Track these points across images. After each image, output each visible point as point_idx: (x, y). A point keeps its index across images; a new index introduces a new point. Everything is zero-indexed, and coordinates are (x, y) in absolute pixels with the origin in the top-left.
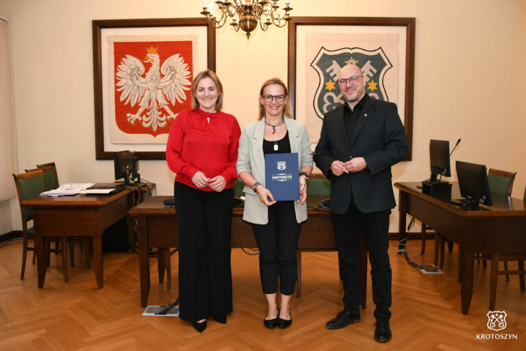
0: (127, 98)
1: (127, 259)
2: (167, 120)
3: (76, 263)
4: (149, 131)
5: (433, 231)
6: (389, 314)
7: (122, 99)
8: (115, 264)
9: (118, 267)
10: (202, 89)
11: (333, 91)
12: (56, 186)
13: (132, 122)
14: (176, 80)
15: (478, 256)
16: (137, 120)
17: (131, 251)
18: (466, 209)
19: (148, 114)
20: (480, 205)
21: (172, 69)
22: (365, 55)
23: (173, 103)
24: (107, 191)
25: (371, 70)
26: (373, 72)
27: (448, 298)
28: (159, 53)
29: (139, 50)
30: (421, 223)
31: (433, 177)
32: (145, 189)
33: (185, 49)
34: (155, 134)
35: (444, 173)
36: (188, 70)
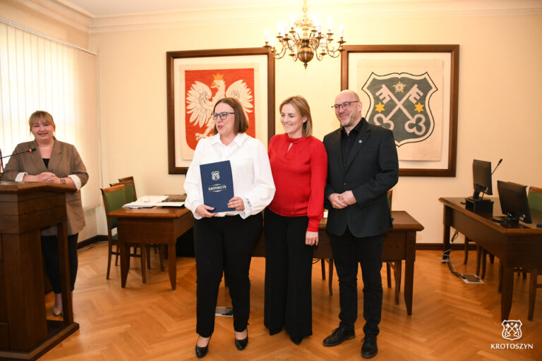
0: (196, 120)
3: (152, 266)
7: (191, 120)
8: (185, 268)
9: (189, 270)
11: (382, 112)
12: (135, 199)
15: (518, 269)
18: (506, 227)
20: (520, 222)
21: (236, 94)
22: (412, 79)
24: (180, 204)
25: (417, 93)
26: (420, 95)
27: (489, 308)
28: (224, 79)
29: (206, 77)
30: (464, 236)
31: (476, 194)
33: (247, 76)
35: (486, 191)
36: (250, 95)
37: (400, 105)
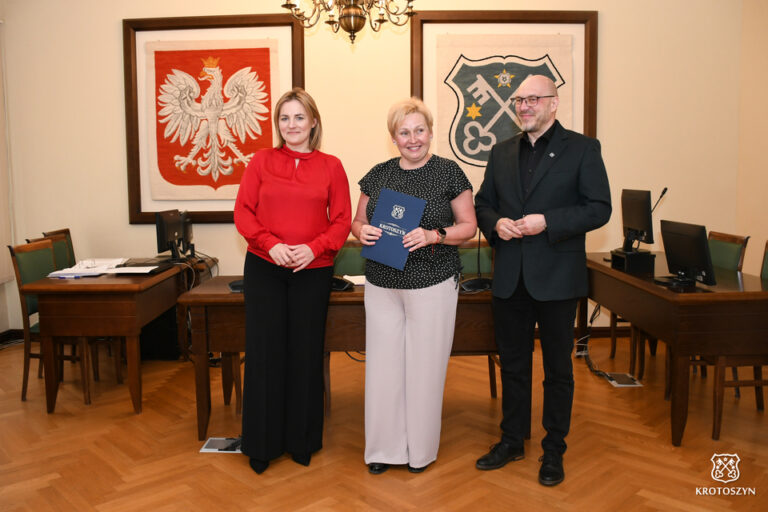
0: (174, 133)
1: (177, 370)
2: (233, 164)
3: (102, 376)
4: (207, 180)
5: (628, 324)
6: (564, 447)
7: (167, 134)
8: (159, 377)
9: (164, 381)
10: (286, 118)
11: (477, 119)
12: (72, 263)
13: (182, 168)
14: (246, 105)
15: (694, 360)
16: (189, 165)
17: (182, 357)
18: (676, 291)
19: (205, 155)
20: (698, 284)
21: (240, 90)
22: (524, 66)
23: (243, 139)
24: (147, 270)
27: (651, 423)
28: (220, 65)
29: (191, 62)
30: (609, 312)
31: (628, 244)
32: (202, 266)
33: (259, 60)
34: (216, 186)
35: (643, 238)
36: (264, 91)
37: (505, 107)
